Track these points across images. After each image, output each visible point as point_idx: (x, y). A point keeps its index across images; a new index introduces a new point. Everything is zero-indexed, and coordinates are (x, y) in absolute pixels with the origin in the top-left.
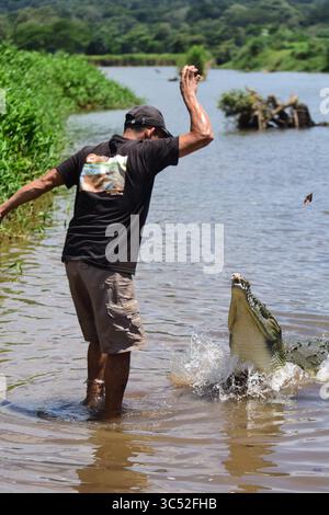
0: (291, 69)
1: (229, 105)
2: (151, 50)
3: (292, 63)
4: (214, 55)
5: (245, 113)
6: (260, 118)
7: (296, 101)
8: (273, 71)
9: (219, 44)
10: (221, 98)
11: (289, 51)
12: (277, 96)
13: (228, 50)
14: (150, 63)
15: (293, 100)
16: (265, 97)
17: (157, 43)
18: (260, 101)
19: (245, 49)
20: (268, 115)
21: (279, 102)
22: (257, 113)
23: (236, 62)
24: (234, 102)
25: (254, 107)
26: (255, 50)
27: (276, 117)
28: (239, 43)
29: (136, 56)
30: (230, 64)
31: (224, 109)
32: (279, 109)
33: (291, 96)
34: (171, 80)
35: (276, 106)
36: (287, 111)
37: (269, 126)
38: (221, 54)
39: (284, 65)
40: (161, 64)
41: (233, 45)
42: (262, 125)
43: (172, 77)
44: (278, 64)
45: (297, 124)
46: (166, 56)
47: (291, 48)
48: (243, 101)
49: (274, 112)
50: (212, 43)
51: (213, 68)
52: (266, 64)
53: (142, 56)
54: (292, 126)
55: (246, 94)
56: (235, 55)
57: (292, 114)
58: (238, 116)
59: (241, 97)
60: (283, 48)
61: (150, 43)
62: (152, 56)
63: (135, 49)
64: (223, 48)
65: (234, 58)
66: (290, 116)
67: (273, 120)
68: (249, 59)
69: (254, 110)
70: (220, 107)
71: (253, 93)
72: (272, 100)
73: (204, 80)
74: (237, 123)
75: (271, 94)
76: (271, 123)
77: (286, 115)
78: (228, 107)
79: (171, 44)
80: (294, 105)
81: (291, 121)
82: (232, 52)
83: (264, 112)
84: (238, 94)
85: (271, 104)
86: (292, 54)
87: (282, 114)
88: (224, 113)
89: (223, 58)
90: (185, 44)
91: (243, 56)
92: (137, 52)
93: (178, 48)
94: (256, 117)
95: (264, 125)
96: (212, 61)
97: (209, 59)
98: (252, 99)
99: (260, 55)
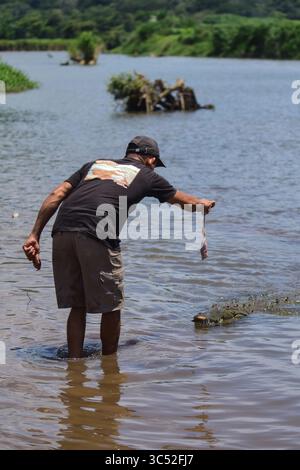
0: (178, 54)
1: (118, 89)
2: (44, 35)
3: (179, 47)
4: (105, 40)
5: (133, 96)
6: (148, 101)
7: (183, 85)
8: (161, 56)
9: (109, 30)
10: (111, 82)
11: (176, 37)
12: (163, 80)
13: (118, 36)
14: (43, 48)
15: (179, 84)
16: (152, 81)
17: (49, 29)
18: (148, 84)
19: (134, 34)
20: (156, 98)
21: (166, 85)
22: (144, 96)
23: (125, 47)
24: (123, 86)
25: (142, 90)
26: (144, 36)
27: (163, 100)
28: (128, 29)
29: (29, 41)
30: (119, 49)
31: (113, 93)
32: (166, 92)
33: (178, 80)
34: (63, 65)
35: (163, 89)
36: (174, 94)
37: (156, 109)
38: (112, 39)
39: (171, 50)
40: (54, 48)
41: (122, 31)
42: (150, 108)
43: (64, 62)
44: (166, 49)
45: (183, 106)
46: (58, 41)
47: (178, 33)
48: (132, 85)
49: (161, 95)
50: (102, 28)
51: (103, 52)
52: (154, 50)
53: (35, 41)
54: (178, 108)
55: (135, 78)
56: (124, 40)
57: (179, 97)
58: (126, 99)
59: (130, 80)
60: (170, 33)
61: (43, 28)
62: (44, 41)
63: (28, 34)
64: (112, 33)
65: (124, 44)
66: (176, 99)
67: (160, 102)
68: (138, 44)
69: (142, 94)
70: (109, 90)
71: (141, 77)
72: (159, 84)
73: (95, 64)
74: (125, 106)
75: (158, 78)
76: (158, 106)
77: (173, 98)
78: (117, 91)
79: (63, 30)
80: (180, 89)
81: (177, 104)
82: (122, 38)
83: (152, 95)
84: (127, 78)
85: (158, 88)
86: (180, 40)
87: (169, 97)
88: (113, 96)
89: (112, 43)
90: (76, 29)
91: (132, 41)
92: (31, 37)
93: (70, 33)
94: (144, 100)
95: (152, 108)
96: (102, 46)
97: (99, 43)
98: (139, 82)
99: (149, 40)
